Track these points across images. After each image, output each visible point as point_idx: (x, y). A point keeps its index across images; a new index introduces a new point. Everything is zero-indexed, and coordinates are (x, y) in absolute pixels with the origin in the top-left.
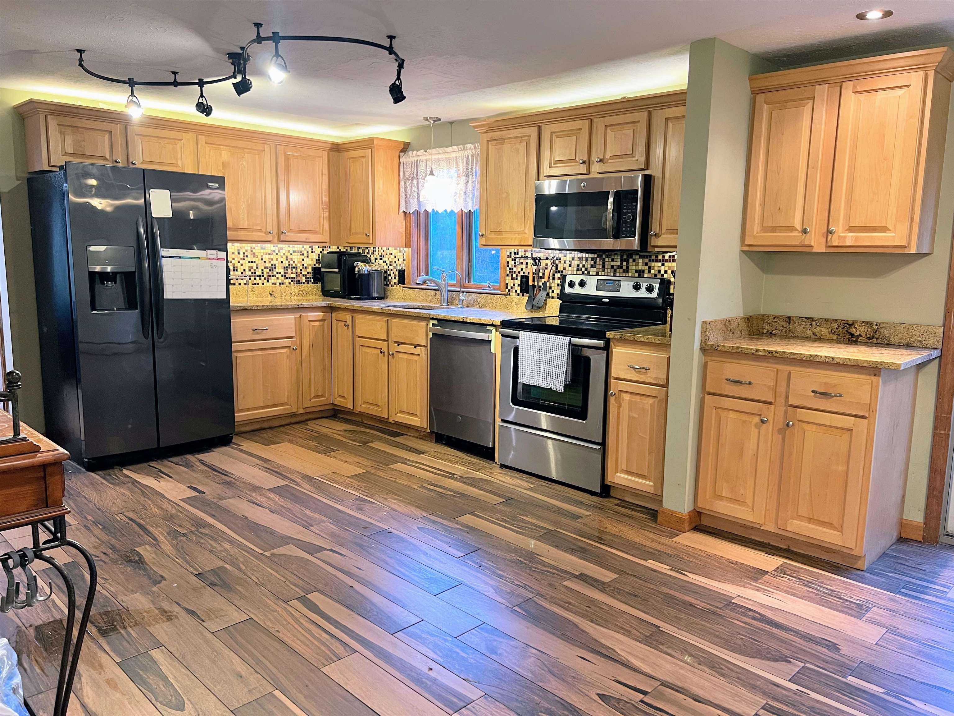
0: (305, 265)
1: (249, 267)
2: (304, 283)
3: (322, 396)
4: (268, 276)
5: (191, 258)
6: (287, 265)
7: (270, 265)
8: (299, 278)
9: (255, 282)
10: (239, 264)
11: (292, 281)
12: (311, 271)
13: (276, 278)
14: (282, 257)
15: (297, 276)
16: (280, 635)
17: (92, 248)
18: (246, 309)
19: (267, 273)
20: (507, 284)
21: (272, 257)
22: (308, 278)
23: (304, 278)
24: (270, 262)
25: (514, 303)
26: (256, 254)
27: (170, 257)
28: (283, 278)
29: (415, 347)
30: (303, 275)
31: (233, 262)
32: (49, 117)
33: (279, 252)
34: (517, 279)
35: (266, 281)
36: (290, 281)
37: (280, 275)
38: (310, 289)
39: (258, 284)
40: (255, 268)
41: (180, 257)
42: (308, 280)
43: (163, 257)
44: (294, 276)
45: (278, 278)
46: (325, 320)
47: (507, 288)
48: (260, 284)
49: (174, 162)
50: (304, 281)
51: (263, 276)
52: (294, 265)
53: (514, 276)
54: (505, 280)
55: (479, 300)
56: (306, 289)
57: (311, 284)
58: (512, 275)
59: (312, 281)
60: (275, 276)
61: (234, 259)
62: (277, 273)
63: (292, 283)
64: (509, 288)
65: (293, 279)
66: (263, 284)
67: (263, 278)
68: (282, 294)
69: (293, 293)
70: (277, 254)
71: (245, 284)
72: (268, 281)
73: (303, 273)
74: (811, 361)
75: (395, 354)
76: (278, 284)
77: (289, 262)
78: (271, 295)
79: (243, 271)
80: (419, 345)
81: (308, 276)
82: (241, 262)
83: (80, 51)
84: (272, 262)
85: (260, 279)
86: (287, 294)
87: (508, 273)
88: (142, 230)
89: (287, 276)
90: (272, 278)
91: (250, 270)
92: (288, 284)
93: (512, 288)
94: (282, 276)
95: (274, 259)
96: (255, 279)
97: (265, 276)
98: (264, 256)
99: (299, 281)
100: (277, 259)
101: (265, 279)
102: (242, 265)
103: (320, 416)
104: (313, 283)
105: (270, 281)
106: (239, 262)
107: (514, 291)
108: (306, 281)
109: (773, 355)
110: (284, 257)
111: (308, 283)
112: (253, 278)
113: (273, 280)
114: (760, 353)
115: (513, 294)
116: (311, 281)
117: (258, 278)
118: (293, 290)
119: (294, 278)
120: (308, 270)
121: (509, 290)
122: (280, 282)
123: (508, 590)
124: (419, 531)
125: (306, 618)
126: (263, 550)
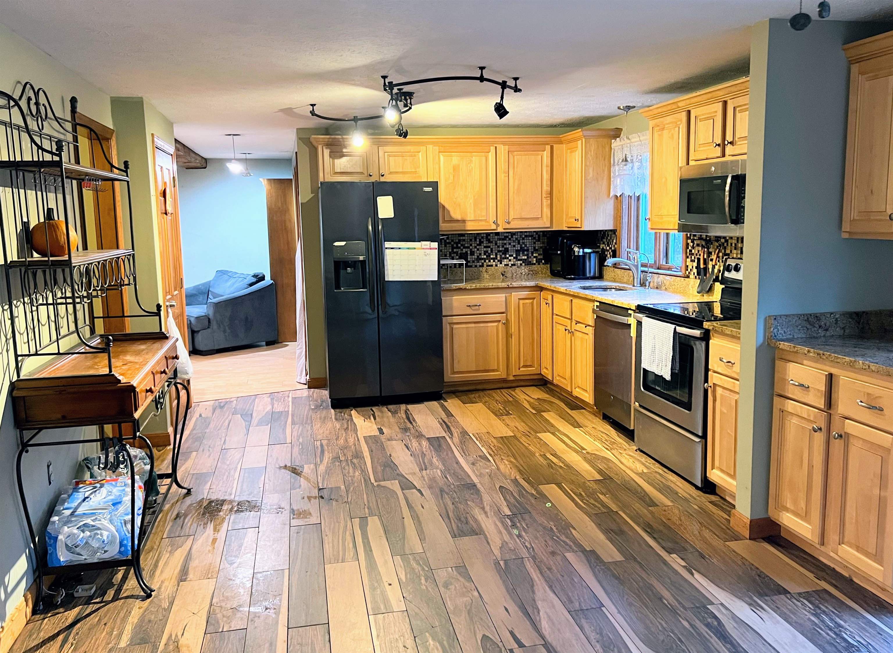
0: (537, 248)
1: (484, 251)
2: (535, 264)
3: (530, 366)
4: (501, 258)
5: (408, 248)
6: (519, 248)
7: (503, 249)
8: (530, 260)
9: (489, 264)
10: (476, 249)
11: (523, 262)
12: (541, 252)
13: (508, 260)
14: (514, 242)
15: (528, 257)
16: (325, 538)
17: (337, 244)
18: (461, 289)
19: (501, 256)
20: (687, 266)
21: (505, 242)
22: (539, 259)
23: (535, 259)
24: (503, 247)
25: (690, 286)
26: (491, 240)
27: (392, 248)
28: (515, 260)
29: (586, 327)
30: (535, 257)
31: (471, 247)
32: (324, 147)
33: (512, 237)
34: (694, 262)
35: (499, 263)
36: (521, 262)
37: (512, 258)
38: (540, 269)
39: (492, 266)
40: (489, 252)
41: (400, 248)
42: (539, 261)
43: (386, 248)
44: (526, 257)
45: (510, 260)
46: (534, 298)
47: (687, 270)
48: (494, 266)
49: (413, 170)
50: (535, 262)
51: (497, 259)
52: (526, 248)
53: (693, 258)
54: (686, 262)
55: (665, 282)
56: (536, 268)
57: (542, 266)
58: (691, 257)
59: (543, 261)
60: (508, 258)
61: (471, 245)
62: (510, 256)
63: (523, 264)
64: (689, 270)
66: (496, 265)
67: (496, 261)
68: (513, 274)
69: (524, 273)
70: (510, 239)
71: (480, 266)
72: (501, 263)
73: (535, 255)
75: (575, 332)
76: (510, 265)
77: (521, 245)
78: (503, 275)
79: (478, 255)
80: (589, 326)
81: (539, 257)
82: (478, 247)
83: (313, 105)
84: (505, 246)
85: (494, 261)
86: (517, 274)
87: (688, 255)
88: (370, 228)
89: (519, 258)
90: (505, 260)
91: (485, 254)
92: (519, 265)
93: (691, 270)
94: (514, 258)
95: (508, 244)
96: (490, 261)
97: (499, 258)
98: (498, 242)
99: (530, 262)
100: (510, 244)
101: (498, 261)
102: (478, 250)
103: (531, 384)
104: (543, 264)
105: (503, 263)
106: (475, 247)
107: (692, 273)
108: (536, 262)
110: (517, 241)
111: (539, 264)
112: (487, 261)
113: (505, 262)
115: (692, 276)
116: (542, 262)
117: (492, 261)
118: (523, 271)
119: (525, 259)
120: (539, 252)
121: (689, 273)
122: (512, 263)
123: (513, 548)
124: (498, 489)
125: (352, 532)
126: (376, 481)
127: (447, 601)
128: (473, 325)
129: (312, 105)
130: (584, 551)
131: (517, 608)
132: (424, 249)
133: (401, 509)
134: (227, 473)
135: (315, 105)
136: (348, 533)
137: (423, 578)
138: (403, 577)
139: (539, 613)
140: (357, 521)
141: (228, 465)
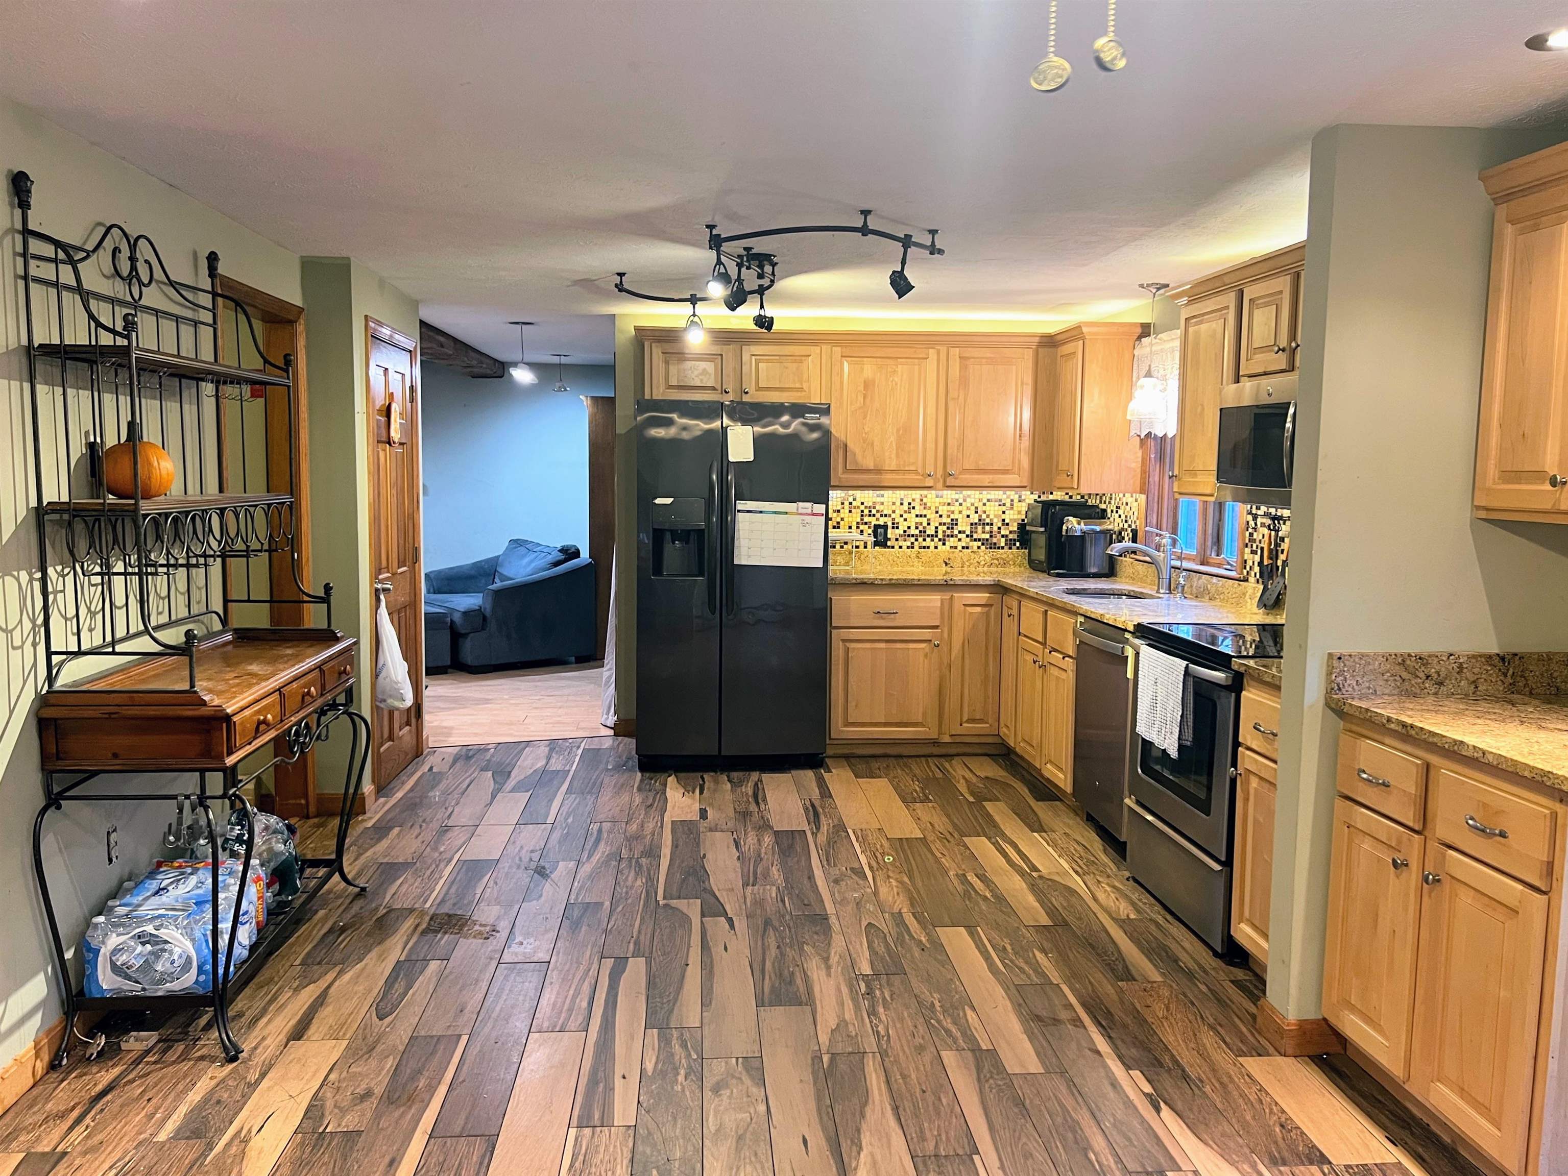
0: (1007, 521)
1: (916, 523)
2: (1003, 548)
3: (981, 721)
4: (944, 536)
5: (775, 513)
6: (977, 521)
7: (949, 521)
8: (995, 540)
9: (924, 544)
10: (902, 519)
11: (983, 544)
12: (1016, 529)
13: (956, 539)
14: (968, 508)
15: (991, 536)
17: (658, 501)
18: (865, 583)
19: (944, 532)
20: (1246, 561)
21: (952, 508)
22: (1011, 540)
23: (1003, 540)
24: (949, 516)
25: (1247, 596)
26: (929, 505)
27: (748, 512)
28: (968, 539)
29: (1064, 658)
30: (1003, 536)
31: (893, 516)
33: (965, 500)
34: (1256, 553)
35: (941, 543)
36: (980, 544)
37: (964, 535)
38: (1011, 556)
39: (928, 547)
40: (925, 524)
41: (761, 512)
42: (1010, 544)
43: (739, 511)
44: (987, 536)
45: (960, 540)
46: (992, 605)
47: (1245, 568)
48: (932, 548)
49: (798, 385)
50: (1003, 544)
51: (937, 536)
52: (988, 521)
53: (1254, 548)
54: (1243, 554)
56: (1004, 556)
57: (1014, 550)
59: (1018, 544)
60: (956, 536)
61: (894, 512)
62: (960, 532)
63: (983, 548)
64: (1248, 568)
65: (984, 542)
66: (936, 548)
67: (936, 539)
68: (963, 563)
69: (983, 563)
70: (961, 504)
71: (908, 547)
72: (944, 544)
73: (1003, 532)
74: (1454, 752)
75: (1048, 666)
76: (960, 548)
77: (980, 516)
78: (946, 564)
79: (906, 529)
80: (1069, 656)
81: (1011, 536)
82: (905, 516)
83: (621, 275)
84: (952, 516)
85: (932, 540)
86: (971, 564)
87: (1247, 541)
88: (714, 477)
89: (975, 536)
90: (952, 539)
91: (917, 528)
92: (975, 548)
94: (967, 536)
95: (956, 512)
96: (924, 540)
97: (940, 536)
98: (940, 508)
99: (995, 544)
100: (960, 512)
101: (940, 540)
102: (905, 520)
103: (980, 751)
104: (1018, 548)
105: (947, 543)
106: (901, 516)
107: (1252, 573)
108: (1006, 544)
109: (1408, 732)
110: (973, 508)
111: (1010, 548)
112: (920, 539)
113: (952, 542)
114: (1392, 726)
115: (1252, 579)
116: (1015, 544)
117: (928, 539)
118: (982, 558)
119: (987, 540)
120: (1011, 529)
121: (1247, 572)
122: (964, 545)
123: (854, 1033)
124: (863, 928)
125: (593, 982)
126: (664, 898)
127: (708, 1115)
128: (883, 645)
129: (619, 274)
130: (976, 1050)
131: (823, 1143)
132: (801, 514)
133: (688, 950)
134: (434, 866)
135: (624, 274)
136: (586, 983)
137: (682, 1072)
138: (649, 1067)
139: (859, 1154)
140: (609, 963)
141: (441, 853)
